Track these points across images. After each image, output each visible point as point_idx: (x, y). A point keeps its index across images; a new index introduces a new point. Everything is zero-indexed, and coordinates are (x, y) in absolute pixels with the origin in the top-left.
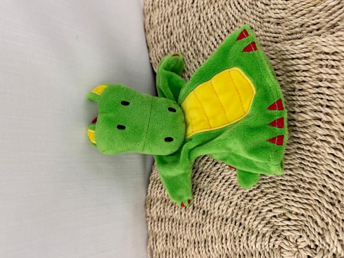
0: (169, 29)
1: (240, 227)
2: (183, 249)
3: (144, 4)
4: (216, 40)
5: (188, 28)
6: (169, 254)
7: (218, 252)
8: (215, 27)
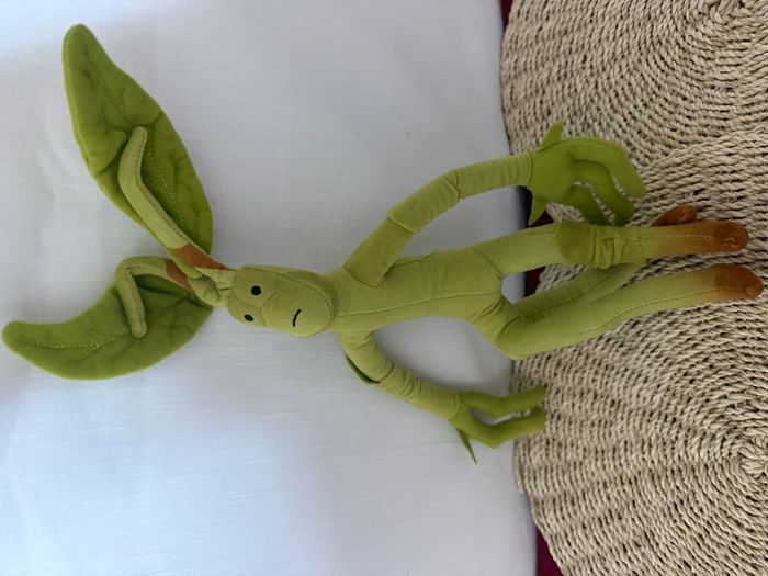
0: (545, 106)
1: (675, 425)
2: (575, 463)
3: (501, 68)
4: (625, 120)
5: (577, 102)
6: (552, 470)
7: (635, 467)
8: (623, 99)
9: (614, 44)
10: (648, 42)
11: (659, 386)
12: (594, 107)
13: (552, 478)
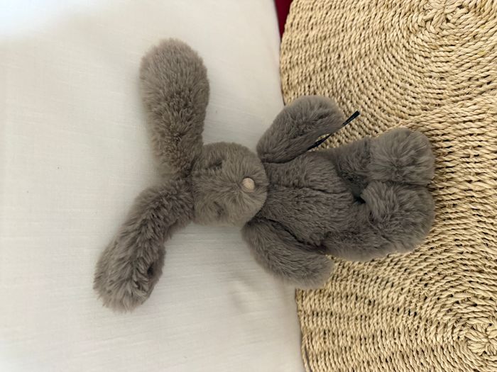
9: (359, 47)
10: (384, 45)
11: (402, 289)
12: (347, 90)
13: (329, 359)
